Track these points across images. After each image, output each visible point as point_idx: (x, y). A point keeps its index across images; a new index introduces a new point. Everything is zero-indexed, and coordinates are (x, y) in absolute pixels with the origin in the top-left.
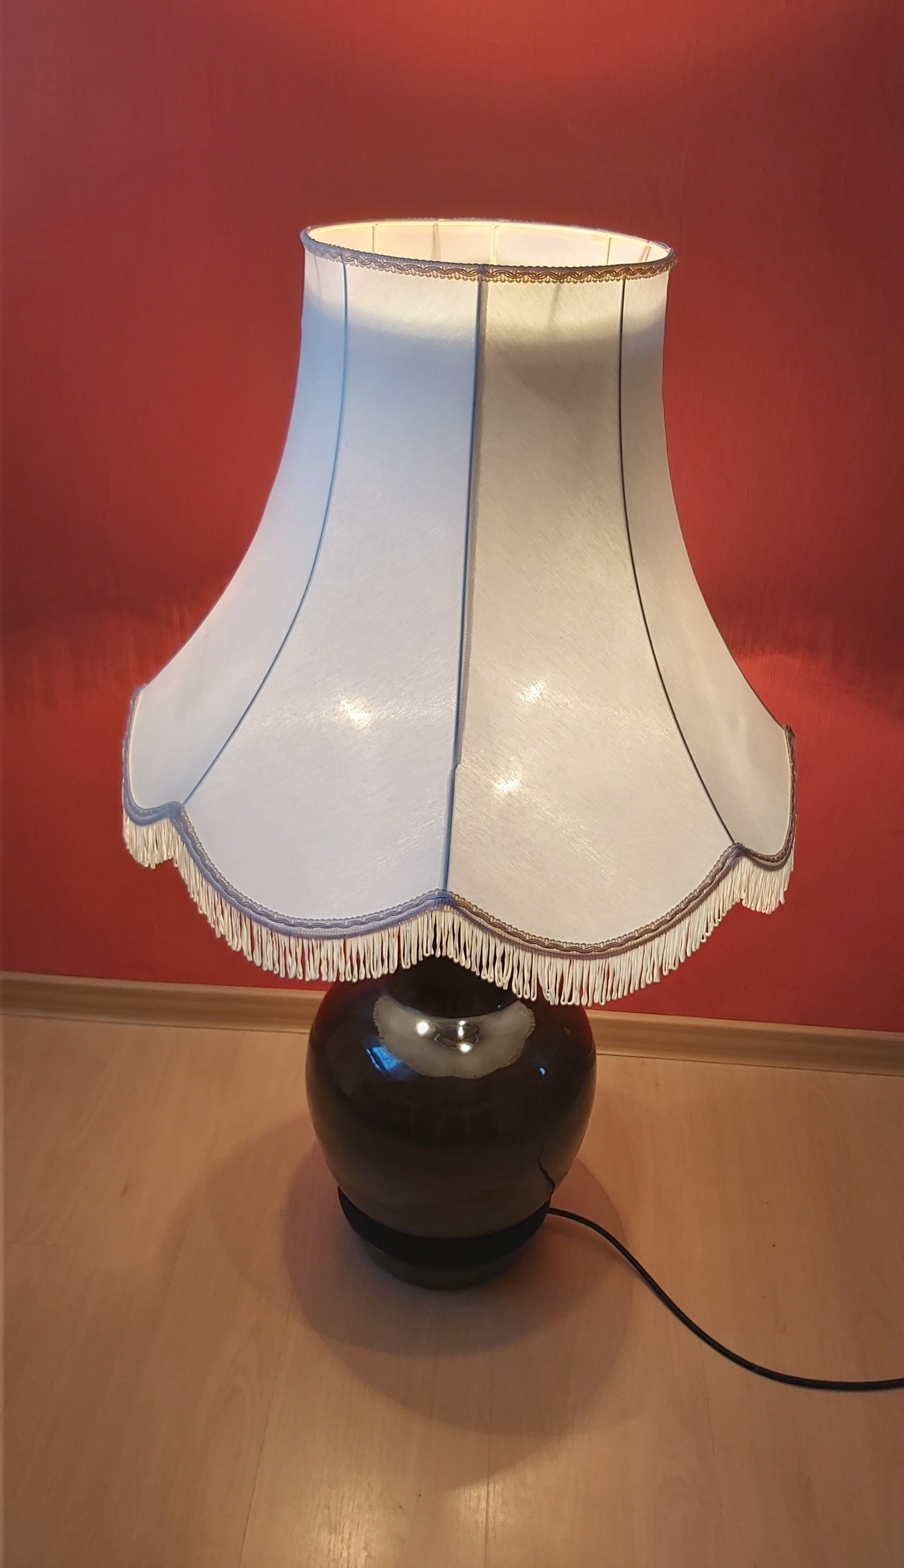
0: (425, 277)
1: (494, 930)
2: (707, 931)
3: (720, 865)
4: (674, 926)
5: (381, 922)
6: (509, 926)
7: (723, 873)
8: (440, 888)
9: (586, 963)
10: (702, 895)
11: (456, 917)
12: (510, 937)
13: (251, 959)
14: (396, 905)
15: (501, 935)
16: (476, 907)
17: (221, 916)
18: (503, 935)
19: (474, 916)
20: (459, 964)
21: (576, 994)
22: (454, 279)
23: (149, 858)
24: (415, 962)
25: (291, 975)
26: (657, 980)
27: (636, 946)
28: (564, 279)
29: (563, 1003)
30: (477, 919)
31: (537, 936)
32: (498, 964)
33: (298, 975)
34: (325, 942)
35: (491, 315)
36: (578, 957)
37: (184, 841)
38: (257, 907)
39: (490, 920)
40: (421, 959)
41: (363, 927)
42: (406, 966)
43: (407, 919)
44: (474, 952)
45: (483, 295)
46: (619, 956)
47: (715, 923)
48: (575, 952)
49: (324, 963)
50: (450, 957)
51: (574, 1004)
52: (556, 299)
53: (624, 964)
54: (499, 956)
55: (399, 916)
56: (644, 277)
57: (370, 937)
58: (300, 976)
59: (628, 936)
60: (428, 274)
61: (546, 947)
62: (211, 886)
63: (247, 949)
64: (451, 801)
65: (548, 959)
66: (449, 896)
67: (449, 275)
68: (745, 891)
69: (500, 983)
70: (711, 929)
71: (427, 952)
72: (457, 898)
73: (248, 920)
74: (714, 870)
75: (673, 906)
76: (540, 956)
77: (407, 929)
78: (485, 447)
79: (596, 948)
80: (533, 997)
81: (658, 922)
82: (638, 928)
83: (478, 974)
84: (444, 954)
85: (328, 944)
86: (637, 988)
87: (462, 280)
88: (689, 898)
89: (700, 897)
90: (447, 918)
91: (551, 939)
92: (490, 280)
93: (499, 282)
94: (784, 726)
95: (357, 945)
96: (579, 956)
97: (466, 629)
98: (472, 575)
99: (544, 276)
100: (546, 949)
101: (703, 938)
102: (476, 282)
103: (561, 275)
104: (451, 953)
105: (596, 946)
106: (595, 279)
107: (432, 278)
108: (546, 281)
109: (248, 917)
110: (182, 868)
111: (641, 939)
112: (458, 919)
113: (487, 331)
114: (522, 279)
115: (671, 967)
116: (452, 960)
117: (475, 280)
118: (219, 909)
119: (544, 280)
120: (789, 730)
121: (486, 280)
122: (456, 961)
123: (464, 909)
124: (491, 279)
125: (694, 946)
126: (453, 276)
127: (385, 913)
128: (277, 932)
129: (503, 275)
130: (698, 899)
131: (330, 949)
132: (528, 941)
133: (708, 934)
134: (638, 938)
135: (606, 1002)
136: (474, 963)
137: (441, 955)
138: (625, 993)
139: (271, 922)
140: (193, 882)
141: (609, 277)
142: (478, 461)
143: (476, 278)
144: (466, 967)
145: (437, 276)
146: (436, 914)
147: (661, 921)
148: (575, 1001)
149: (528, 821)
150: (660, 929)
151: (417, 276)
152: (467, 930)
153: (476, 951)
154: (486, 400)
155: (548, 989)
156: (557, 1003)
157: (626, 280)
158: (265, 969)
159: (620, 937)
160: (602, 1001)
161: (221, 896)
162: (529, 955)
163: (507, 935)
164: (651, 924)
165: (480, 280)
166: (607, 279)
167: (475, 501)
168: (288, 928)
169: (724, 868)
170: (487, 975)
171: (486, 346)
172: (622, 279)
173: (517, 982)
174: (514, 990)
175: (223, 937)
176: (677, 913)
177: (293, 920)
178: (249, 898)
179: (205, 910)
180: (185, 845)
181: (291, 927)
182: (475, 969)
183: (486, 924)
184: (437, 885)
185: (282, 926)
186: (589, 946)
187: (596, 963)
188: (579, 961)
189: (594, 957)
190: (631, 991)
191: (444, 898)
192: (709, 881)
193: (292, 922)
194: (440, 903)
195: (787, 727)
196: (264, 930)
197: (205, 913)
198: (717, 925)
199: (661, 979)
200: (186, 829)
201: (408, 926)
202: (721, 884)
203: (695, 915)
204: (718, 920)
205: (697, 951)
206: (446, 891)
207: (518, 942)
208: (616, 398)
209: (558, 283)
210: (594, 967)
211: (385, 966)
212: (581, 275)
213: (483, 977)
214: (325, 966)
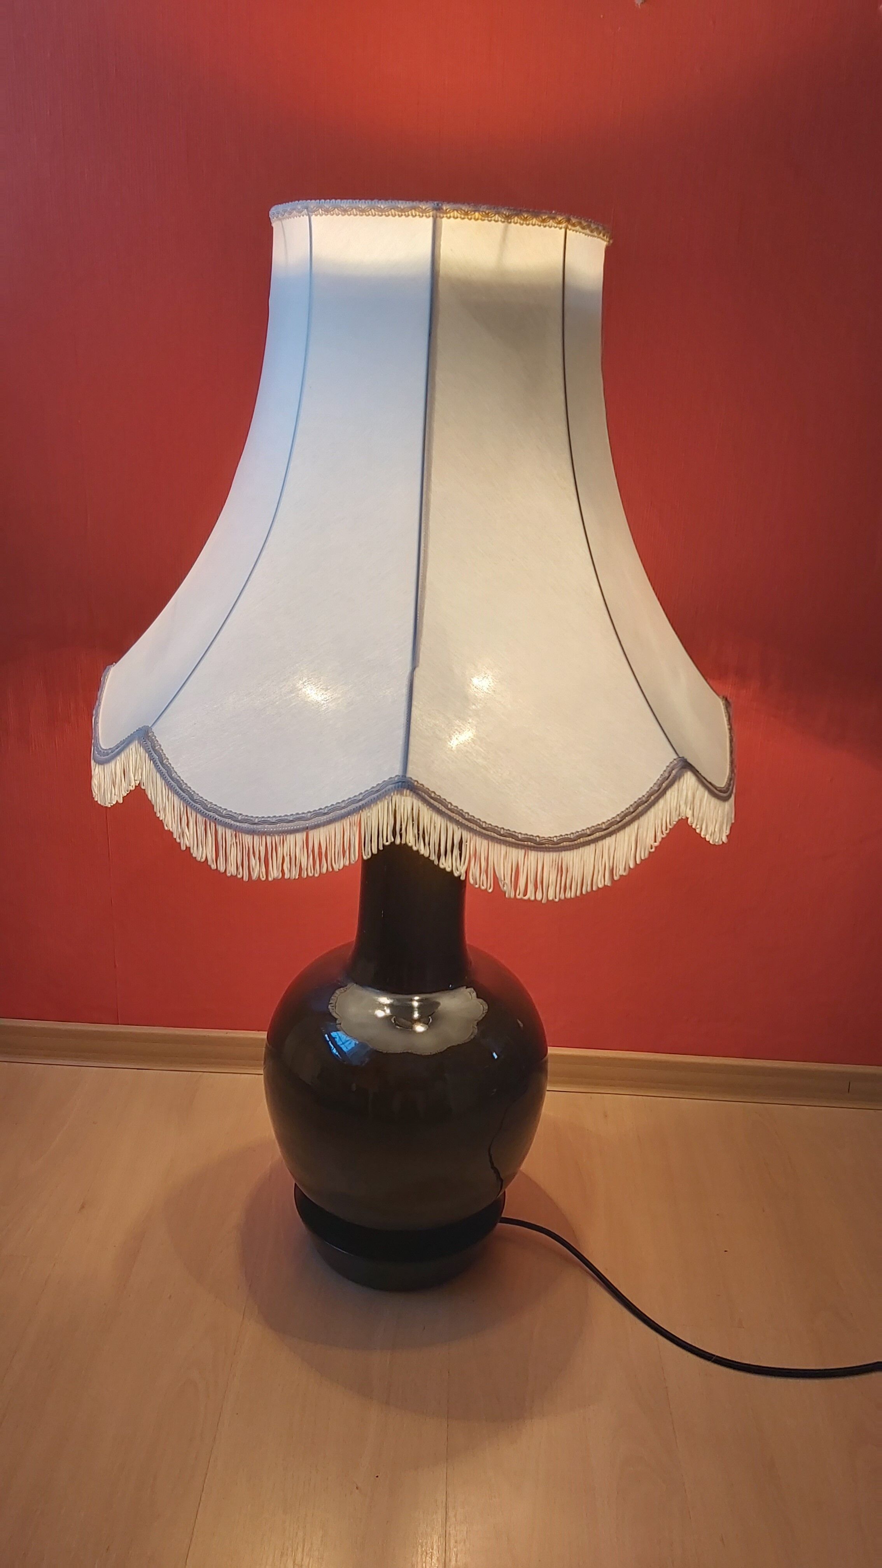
0: (384, 216)
1: (452, 815)
2: (655, 842)
3: (667, 775)
4: (623, 827)
5: (343, 811)
6: (466, 813)
7: (670, 782)
8: (399, 775)
9: (540, 854)
10: (650, 801)
11: (415, 801)
12: (467, 823)
13: (216, 868)
14: (357, 794)
15: (459, 821)
16: (435, 793)
17: (186, 827)
18: (460, 821)
19: (432, 801)
20: (418, 851)
21: (531, 888)
22: (410, 217)
23: (116, 794)
24: (375, 851)
25: (255, 876)
26: (608, 883)
27: (588, 843)
28: (511, 219)
29: (518, 897)
30: (436, 804)
31: (492, 824)
32: (456, 851)
33: (261, 876)
34: (288, 836)
35: (445, 251)
36: (532, 848)
37: (152, 759)
38: (221, 811)
39: (448, 806)
40: (381, 848)
41: (324, 818)
42: (367, 857)
43: (368, 805)
44: (432, 839)
45: (437, 234)
46: (572, 851)
47: (663, 834)
48: (529, 843)
49: (287, 859)
50: (410, 845)
51: (529, 898)
52: (504, 238)
53: (577, 860)
54: (456, 842)
55: (360, 803)
56: (583, 233)
57: (331, 827)
58: (263, 877)
59: (580, 833)
60: (387, 213)
61: (501, 835)
62: (177, 797)
63: (211, 856)
64: (409, 696)
65: (503, 848)
66: (408, 782)
67: (407, 213)
68: (690, 809)
69: (458, 873)
70: (659, 839)
71: (387, 841)
72: (416, 783)
73: (213, 825)
74: (660, 779)
75: (622, 808)
76: (496, 844)
77: (368, 815)
78: (440, 376)
79: (549, 840)
80: (490, 889)
81: (609, 822)
82: (589, 826)
83: (436, 862)
84: (403, 842)
85: (291, 838)
86: (589, 889)
87: (417, 217)
88: (638, 802)
89: (648, 803)
90: (406, 803)
91: (507, 828)
92: (443, 217)
93: (452, 219)
94: (721, 697)
95: (319, 836)
96: (534, 847)
97: (422, 545)
98: (428, 495)
99: (493, 215)
100: (502, 838)
101: (652, 848)
102: (431, 219)
103: (509, 215)
104: (410, 840)
105: (549, 839)
106: (539, 224)
107: (390, 217)
108: (494, 220)
109: (213, 822)
110: (149, 789)
111: (592, 837)
112: (418, 804)
113: (441, 265)
114: (473, 217)
115: (622, 872)
116: (411, 847)
117: (429, 216)
118: (185, 821)
119: (493, 218)
120: (726, 699)
121: (440, 216)
122: (415, 848)
123: (423, 794)
124: (445, 215)
125: (642, 854)
126: (410, 214)
127: (347, 802)
128: (242, 833)
129: (455, 212)
130: (646, 804)
131: (293, 843)
132: (484, 828)
133: (657, 844)
134: (589, 835)
135: (560, 899)
136: (432, 851)
137: (401, 843)
138: (578, 893)
139: (235, 823)
140: (159, 800)
141: (552, 224)
142: (433, 388)
143: (431, 215)
144: (425, 855)
145: (395, 215)
146: (396, 798)
147: (611, 821)
148: (530, 895)
149: (483, 722)
150: (610, 829)
151: (377, 216)
152: (427, 816)
153: (434, 838)
154: (440, 333)
155: (504, 880)
156: (512, 896)
157: (568, 230)
158: (229, 875)
159: (572, 833)
160: (556, 898)
161: (187, 804)
162: (485, 842)
163: (464, 822)
164: (602, 824)
165: (435, 216)
166: (550, 225)
167: (431, 428)
168: (252, 826)
169: (671, 777)
170: (445, 864)
171: (440, 281)
172: (564, 228)
173: (474, 871)
174: (472, 881)
175: (188, 849)
176: (626, 815)
177: (257, 819)
178: (214, 803)
179: (171, 826)
180: (152, 762)
181: (255, 826)
182: (433, 858)
183: (444, 809)
184: (396, 771)
185: (245, 825)
186: (543, 839)
187: (550, 856)
188: (533, 852)
189: (548, 850)
190: (584, 892)
191: (404, 782)
192: (656, 788)
193: (256, 820)
194: (400, 787)
195: (723, 697)
196: (229, 832)
197: (171, 830)
198: (665, 836)
199: (612, 883)
200: (153, 748)
201: (369, 812)
202: (669, 793)
203: (644, 820)
204: (665, 832)
205: (645, 859)
206: (405, 777)
207: (475, 828)
208: (560, 343)
209: (506, 223)
210: (548, 859)
211: (346, 858)
212: (527, 217)
213: (441, 866)
214: (287, 863)
